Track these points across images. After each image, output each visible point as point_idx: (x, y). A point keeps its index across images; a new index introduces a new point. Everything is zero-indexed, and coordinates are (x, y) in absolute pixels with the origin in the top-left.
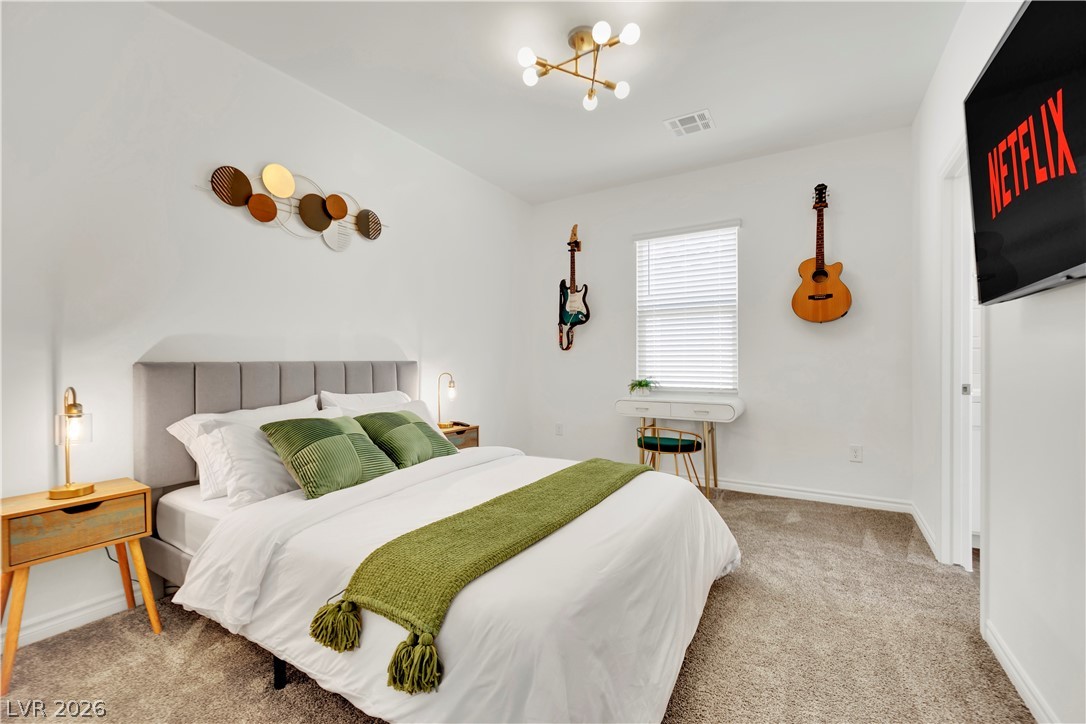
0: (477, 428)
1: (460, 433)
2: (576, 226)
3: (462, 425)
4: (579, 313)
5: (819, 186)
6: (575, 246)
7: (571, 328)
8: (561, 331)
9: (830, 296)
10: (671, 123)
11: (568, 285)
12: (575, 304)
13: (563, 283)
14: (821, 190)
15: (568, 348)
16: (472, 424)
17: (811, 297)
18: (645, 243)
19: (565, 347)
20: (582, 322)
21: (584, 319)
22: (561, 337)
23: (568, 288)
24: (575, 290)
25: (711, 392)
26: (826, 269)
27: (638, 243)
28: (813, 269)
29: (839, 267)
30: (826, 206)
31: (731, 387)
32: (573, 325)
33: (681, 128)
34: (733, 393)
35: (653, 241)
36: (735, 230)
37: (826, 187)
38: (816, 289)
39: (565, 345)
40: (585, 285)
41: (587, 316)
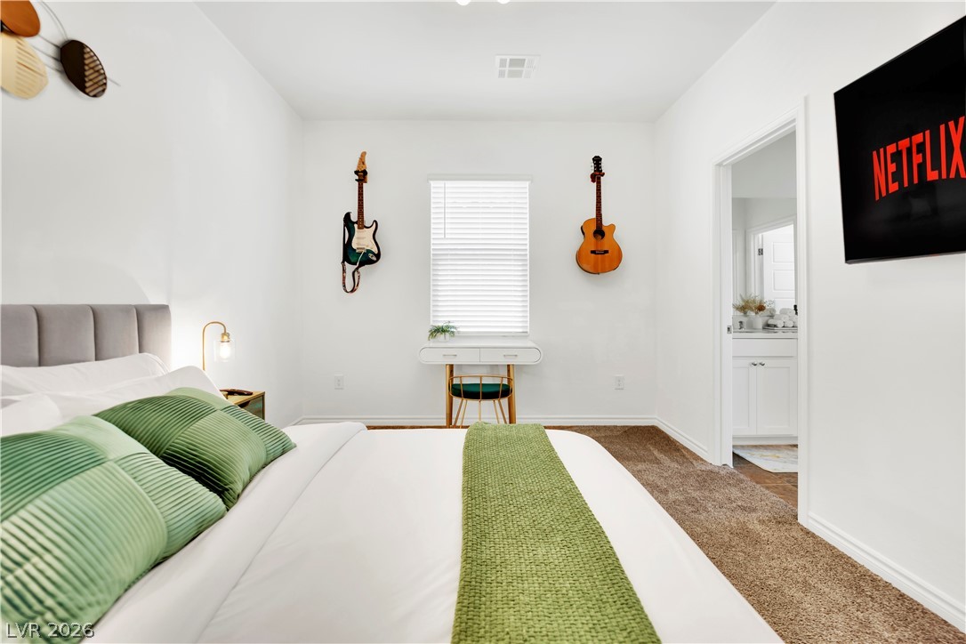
0: (262, 396)
1: (243, 405)
2: (363, 154)
3: (240, 393)
4: (369, 251)
5: (596, 157)
6: (362, 176)
7: (357, 269)
8: (344, 271)
9: (606, 252)
10: (502, 60)
11: (354, 218)
12: (362, 241)
13: (347, 216)
14: (597, 160)
15: (353, 291)
16: (256, 391)
17: (593, 252)
18: (440, 184)
19: (349, 289)
20: (372, 262)
21: (374, 259)
22: (344, 278)
23: (354, 223)
24: (362, 226)
25: (505, 336)
26: (604, 229)
27: (433, 184)
28: (594, 228)
29: (612, 227)
30: (603, 175)
31: (521, 330)
32: (362, 264)
33: (507, 69)
34: (524, 335)
35: (449, 184)
36: (527, 184)
37: (601, 159)
38: (597, 245)
39: (349, 287)
40: (375, 221)
41: (378, 256)
